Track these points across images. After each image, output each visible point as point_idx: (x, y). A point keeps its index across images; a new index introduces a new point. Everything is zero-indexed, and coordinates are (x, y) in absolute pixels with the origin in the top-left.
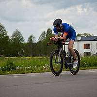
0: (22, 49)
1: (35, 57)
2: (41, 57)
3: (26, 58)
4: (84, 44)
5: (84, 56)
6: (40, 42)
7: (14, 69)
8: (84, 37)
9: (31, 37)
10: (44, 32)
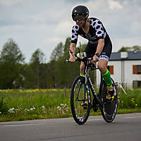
0: (21, 76)
1: (44, 91)
2: (55, 90)
3: (28, 91)
4: (134, 66)
5: (133, 87)
6: (53, 62)
7: (5, 112)
8: (133, 52)
9: (37, 52)
10: (61, 44)
